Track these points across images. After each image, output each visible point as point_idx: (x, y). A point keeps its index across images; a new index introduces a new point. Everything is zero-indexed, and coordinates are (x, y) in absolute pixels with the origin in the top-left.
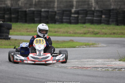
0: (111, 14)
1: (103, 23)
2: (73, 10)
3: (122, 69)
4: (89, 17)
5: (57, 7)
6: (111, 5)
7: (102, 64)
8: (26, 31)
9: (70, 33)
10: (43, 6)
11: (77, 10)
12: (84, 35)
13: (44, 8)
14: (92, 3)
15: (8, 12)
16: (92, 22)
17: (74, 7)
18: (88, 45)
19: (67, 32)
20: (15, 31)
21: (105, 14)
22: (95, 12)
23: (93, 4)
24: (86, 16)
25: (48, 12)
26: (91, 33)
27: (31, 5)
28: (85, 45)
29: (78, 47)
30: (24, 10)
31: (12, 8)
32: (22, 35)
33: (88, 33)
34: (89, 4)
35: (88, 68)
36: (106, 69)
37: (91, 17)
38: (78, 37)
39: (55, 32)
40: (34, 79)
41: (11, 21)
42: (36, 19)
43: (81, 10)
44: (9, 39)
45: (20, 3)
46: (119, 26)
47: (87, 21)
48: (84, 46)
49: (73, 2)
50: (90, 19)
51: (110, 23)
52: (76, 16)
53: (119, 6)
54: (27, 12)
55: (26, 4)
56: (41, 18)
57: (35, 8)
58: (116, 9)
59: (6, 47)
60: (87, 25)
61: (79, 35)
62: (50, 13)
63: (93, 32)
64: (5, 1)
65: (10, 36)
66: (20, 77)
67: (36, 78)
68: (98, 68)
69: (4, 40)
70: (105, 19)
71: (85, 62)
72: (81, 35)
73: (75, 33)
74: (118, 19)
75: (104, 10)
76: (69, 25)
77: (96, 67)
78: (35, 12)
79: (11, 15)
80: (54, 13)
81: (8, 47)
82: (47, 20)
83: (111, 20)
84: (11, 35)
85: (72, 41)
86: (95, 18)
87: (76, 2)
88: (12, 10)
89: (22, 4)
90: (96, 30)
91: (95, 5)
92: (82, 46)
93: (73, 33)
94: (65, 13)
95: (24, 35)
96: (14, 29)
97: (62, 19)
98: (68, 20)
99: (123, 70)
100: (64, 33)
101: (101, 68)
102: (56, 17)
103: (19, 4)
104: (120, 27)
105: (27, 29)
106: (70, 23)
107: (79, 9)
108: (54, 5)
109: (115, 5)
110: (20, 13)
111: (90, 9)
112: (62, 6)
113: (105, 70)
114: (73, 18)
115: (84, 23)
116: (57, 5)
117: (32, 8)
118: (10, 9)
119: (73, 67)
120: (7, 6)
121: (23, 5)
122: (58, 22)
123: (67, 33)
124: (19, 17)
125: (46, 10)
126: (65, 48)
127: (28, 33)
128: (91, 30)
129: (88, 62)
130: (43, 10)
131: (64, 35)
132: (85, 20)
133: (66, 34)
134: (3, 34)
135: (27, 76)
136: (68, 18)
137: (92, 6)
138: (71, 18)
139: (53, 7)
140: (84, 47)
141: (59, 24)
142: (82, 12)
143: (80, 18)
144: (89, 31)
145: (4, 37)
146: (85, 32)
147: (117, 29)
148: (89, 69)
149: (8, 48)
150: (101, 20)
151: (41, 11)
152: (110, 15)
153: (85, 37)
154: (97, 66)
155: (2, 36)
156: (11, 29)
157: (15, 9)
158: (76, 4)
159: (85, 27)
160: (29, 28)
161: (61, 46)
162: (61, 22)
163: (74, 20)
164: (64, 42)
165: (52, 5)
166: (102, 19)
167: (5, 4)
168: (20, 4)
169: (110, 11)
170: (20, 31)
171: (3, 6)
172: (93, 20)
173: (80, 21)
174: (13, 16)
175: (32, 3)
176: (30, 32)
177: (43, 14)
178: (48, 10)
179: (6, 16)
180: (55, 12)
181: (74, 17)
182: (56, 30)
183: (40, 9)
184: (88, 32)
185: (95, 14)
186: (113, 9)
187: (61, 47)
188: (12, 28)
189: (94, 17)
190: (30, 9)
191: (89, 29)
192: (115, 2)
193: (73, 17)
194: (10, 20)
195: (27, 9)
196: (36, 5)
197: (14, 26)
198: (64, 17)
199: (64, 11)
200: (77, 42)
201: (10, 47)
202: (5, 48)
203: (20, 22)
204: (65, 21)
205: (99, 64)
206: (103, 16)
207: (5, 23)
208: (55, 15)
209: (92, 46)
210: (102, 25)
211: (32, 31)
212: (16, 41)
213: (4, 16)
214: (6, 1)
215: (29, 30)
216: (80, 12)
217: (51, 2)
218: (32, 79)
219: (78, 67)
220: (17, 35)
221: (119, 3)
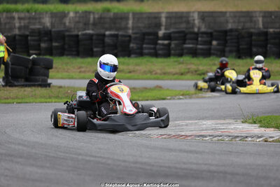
0: (228, 38)
1: (214, 54)
2: (161, 33)
3: (247, 137)
4: (189, 44)
5: (133, 28)
6: (227, 22)
7: (212, 129)
8: (79, 70)
9: (156, 74)
10: (107, 26)
11: (168, 31)
12: (180, 77)
13: (110, 29)
14: (194, 20)
15: (46, 38)
16: (194, 53)
17: (163, 28)
18: (188, 95)
19: (151, 72)
20: (58, 72)
21: (216, 40)
22: (200, 35)
23: (196, 22)
24: (184, 43)
25: (116, 36)
26: (192, 73)
27: (86, 24)
28: (183, 95)
29: (170, 99)
30: (75, 33)
31: (53, 30)
32: (72, 78)
33: (188, 72)
34: (188, 22)
35: (187, 136)
36: (220, 138)
37: (192, 44)
38: (171, 79)
39: (130, 72)
40: (92, 159)
41: (51, 54)
42: (95, 49)
43: (174, 33)
44: (49, 85)
45: (67, 21)
46: (243, 59)
47: (185, 51)
48: (181, 97)
49: (160, 18)
50: (191, 48)
51: (226, 54)
52: (166, 42)
53: (242, 24)
54: (80, 37)
55: (78, 22)
56: (104, 47)
57: (93, 30)
58: (237, 30)
59: (43, 100)
60: (186, 59)
61: (171, 77)
62: (120, 38)
63: (196, 71)
64: (40, 18)
65: (49, 81)
66: (67, 155)
67: (96, 157)
68: (206, 137)
69: (40, 88)
70: (218, 47)
71: (182, 125)
72: (176, 76)
73: (165, 74)
74: (241, 47)
75: (216, 31)
76: (154, 60)
77: (201, 136)
78: (94, 38)
79: (52, 43)
80: (127, 38)
81: (46, 100)
82: (116, 51)
83: (227, 49)
84: (52, 78)
85: (159, 87)
86: (200, 47)
87: (167, 18)
88: (52, 33)
89: (70, 22)
90: (201, 68)
91: (199, 22)
92: (178, 97)
93: (161, 74)
94: (146, 37)
95: (75, 78)
96: (56, 68)
97: (142, 48)
98: (152, 51)
99: (250, 139)
100: (145, 73)
101: (210, 136)
102: (132, 45)
103: (65, 24)
104: (245, 61)
105: (80, 68)
106: (156, 55)
107: (172, 30)
108: (127, 24)
109: (234, 22)
110: (67, 39)
111: (191, 30)
112: (140, 25)
113: (218, 140)
114: (162, 47)
115: (181, 55)
116: (133, 23)
117: (88, 30)
118: (50, 31)
119: (161, 135)
120: (44, 27)
121: (72, 26)
122: (135, 53)
123: (151, 74)
124: (66, 47)
125: (113, 32)
126: (147, 100)
127: (82, 75)
128: (193, 67)
129: (187, 125)
130: (107, 33)
131: (145, 76)
132: (182, 49)
133: (149, 75)
134: (37, 77)
135: (80, 154)
136: (152, 46)
137: (193, 25)
138: (158, 47)
139: (126, 28)
140: (181, 99)
141: (136, 57)
142: (177, 35)
143: (173, 46)
144: (189, 69)
145: (40, 83)
146: (183, 71)
147: (238, 66)
148: (189, 138)
149: (46, 102)
150: (210, 49)
151: (104, 35)
152: (226, 41)
153: (182, 80)
154: (203, 133)
155: (36, 81)
156: (51, 68)
157: (59, 32)
158: (166, 23)
159: (183, 63)
160: (83, 65)
161: (139, 97)
162: (140, 54)
163: (162, 49)
164: (145, 89)
165: (123, 24)
166: (212, 47)
167: (40, 23)
168: (67, 24)
169: (226, 32)
170: (67, 72)
171: (38, 26)
172: (196, 49)
173: (172, 52)
174: (55, 44)
175: (89, 20)
176: (84, 72)
177: (107, 40)
178: (116, 33)
179: (43, 45)
180: (130, 36)
181: (163, 45)
182: (131, 68)
183: (102, 31)
184: (187, 70)
185: (200, 39)
186: (231, 30)
187: (140, 99)
188: (54, 66)
189: (197, 44)
190: (84, 32)
191: (189, 67)
192: (235, 17)
193: (160, 44)
194: (50, 51)
195: (79, 31)
196: (94, 24)
197: (58, 62)
198: (145, 46)
199: (144, 34)
200: (168, 89)
201: (50, 100)
202: (41, 102)
203: (67, 55)
204: (146, 51)
205: (206, 130)
206: (214, 43)
207: (41, 57)
208: (130, 41)
209: (194, 96)
210: (211, 58)
211: (89, 71)
212: (61, 89)
213: (39, 45)
214: (43, 18)
215: (83, 70)
216: (172, 35)
217: (121, 18)
218: (88, 158)
219: (169, 135)
220: (62, 78)
221: (242, 19)
